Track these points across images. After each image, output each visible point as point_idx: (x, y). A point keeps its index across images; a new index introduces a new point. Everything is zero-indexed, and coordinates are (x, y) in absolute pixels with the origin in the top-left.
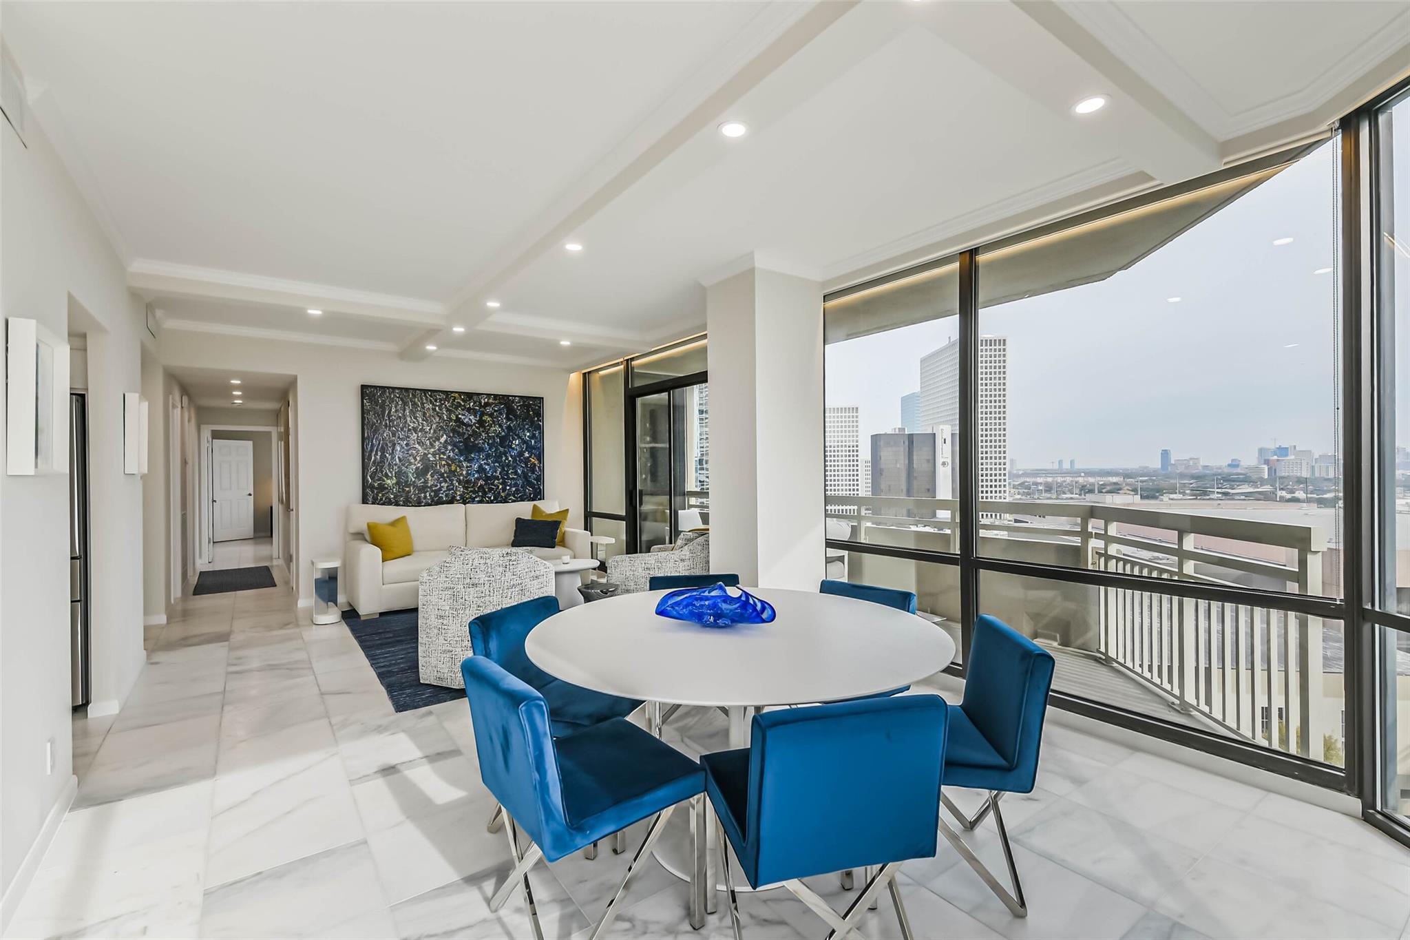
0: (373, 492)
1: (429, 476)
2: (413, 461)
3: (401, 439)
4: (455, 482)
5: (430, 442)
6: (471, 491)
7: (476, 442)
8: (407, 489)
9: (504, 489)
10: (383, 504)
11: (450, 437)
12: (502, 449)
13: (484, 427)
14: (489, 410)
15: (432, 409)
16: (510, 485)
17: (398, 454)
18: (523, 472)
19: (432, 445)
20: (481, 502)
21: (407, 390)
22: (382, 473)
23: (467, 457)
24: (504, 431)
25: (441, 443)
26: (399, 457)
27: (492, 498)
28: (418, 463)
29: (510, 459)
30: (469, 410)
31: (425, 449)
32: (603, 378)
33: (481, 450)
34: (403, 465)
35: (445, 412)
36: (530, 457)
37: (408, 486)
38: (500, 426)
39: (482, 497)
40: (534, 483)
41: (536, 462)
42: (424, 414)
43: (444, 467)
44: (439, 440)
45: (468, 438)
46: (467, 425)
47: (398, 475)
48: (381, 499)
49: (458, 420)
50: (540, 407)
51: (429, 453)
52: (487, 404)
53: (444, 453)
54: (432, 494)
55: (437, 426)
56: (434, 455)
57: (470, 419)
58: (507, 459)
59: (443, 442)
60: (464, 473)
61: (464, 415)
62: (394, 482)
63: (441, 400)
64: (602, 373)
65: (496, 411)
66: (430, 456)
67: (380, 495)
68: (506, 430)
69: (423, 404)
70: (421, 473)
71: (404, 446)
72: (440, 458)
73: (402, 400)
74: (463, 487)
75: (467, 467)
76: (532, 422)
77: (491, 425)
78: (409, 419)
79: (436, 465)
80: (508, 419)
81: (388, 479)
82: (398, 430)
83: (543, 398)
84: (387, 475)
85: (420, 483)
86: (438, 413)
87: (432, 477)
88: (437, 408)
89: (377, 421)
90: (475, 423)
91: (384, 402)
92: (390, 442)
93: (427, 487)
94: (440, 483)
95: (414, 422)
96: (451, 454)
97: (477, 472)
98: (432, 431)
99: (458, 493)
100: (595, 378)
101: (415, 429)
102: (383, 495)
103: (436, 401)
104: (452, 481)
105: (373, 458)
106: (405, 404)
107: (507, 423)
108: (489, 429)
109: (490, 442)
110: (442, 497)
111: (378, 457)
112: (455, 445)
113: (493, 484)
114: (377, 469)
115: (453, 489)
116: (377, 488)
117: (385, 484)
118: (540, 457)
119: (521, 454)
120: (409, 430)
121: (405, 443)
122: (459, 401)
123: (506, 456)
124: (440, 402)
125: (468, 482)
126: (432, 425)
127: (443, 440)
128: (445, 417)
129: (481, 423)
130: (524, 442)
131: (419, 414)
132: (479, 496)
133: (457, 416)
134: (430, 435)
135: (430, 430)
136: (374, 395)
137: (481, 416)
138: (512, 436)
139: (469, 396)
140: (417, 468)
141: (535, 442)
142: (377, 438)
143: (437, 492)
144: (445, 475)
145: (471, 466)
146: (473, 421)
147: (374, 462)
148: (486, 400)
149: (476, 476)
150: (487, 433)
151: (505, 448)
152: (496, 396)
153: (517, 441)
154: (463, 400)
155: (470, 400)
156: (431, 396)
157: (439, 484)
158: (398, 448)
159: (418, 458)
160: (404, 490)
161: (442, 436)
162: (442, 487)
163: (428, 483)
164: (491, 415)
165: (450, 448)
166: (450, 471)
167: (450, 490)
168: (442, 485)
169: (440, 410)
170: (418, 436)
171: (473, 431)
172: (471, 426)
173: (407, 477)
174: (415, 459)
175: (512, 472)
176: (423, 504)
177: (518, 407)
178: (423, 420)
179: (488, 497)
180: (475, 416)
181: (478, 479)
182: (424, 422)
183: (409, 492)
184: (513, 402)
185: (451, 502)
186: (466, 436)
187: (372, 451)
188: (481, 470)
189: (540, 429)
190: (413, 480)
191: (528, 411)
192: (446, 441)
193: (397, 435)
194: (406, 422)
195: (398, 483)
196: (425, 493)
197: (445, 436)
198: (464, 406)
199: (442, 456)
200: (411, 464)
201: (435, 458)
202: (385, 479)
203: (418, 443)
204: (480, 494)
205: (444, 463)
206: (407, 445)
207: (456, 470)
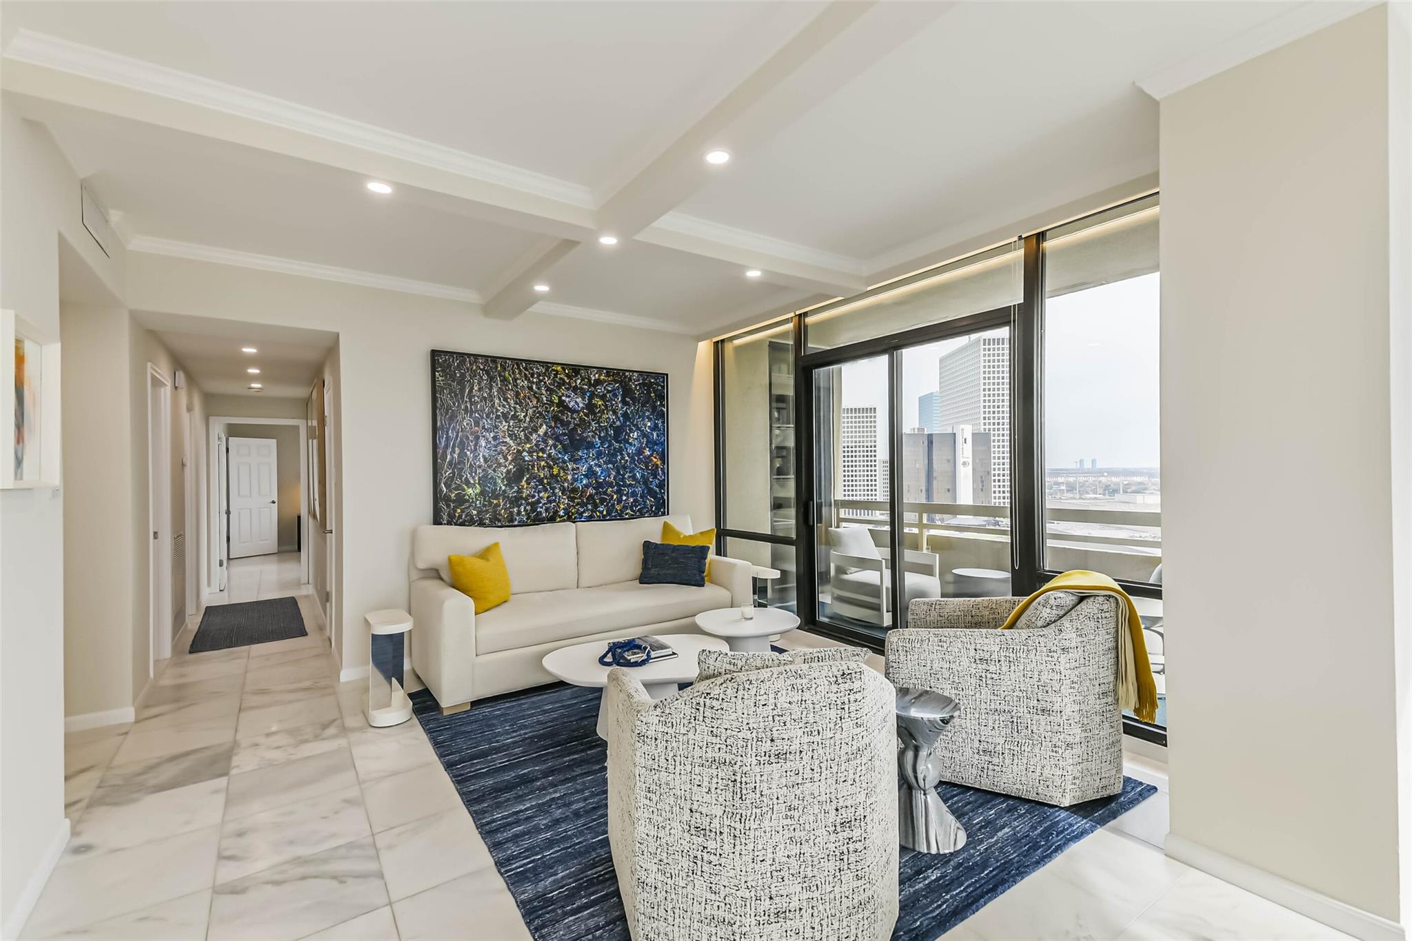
0: (448, 506)
1: (523, 483)
2: (502, 461)
3: (487, 430)
4: (557, 491)
5: (525, 435)
6: (578, 504)
7: (585, 435)
8: (495, 502)
9: (619, 501)
10: (462, 524)
11: (551, 427)
12: (617, 445)
13: (594, 414)
14: (600, 390)
15: (528, 387)
16: (627, 495)
17: (483, 452)
18: (643, 476)
19: (528, 440)
20: (590, 519)
21: (494, 359)
22: (461, 479)
23: (573, 456)
24: (619, 420)
25: (539, 435)
26: (484, 456)
27: (605, 513)
28: (510, 464)
29: (627, 458)
30: (575, 389)
31: (519, 444)
32: (738, 349)
33: (590, 446)
34: (489, 467)
35: (544, 392)
36: (651, 455)
37: (497, 498)
38: (615, 413)
39: (592, 511)
40: (656, 492)
41: (659, 463)
42: (517, 394)
43: (544, 469)
44: (536, 431)
45: (574, 429)
46: (573, 411)
47: (484, 480)
48: (460, 517)
49: (561, 403)
50: (663, 387)
51: (524, 450)
52: (598, 382)
53: (543, 451)
54: (529, 508)
55: (534, 411)
56: (530, 453)
57: (576, 402)
58: (623, 458)
59: (541, 434)
60: (570, 477)
61: (569, 397)
62: (478, 491)
63: (539, 375)
64: (737, 342)
65: (609, 392)
66: (525, 454)
67: (459, 511)
68: (621, 418)
69: (515, 380)
70: (514, 478)
71: (490, 439)
72: (538, 457)
73: (487, 373)
74: (568, 498)
75: (573, 470)
76: (654, 408)
77: (604, 410)
78: (497, 401)
79: (533, 466)
80: (624, 402)
81: (468, 487)
82: (482, 418)
83: (667, 375)
84: (467, 483)
85: (511, 493)
86: (535, 393)
87: (528, 484)
88: (534, 387)
89: (454, 404)
90: (583, 408)
91: (463, 376)
92: (472, 434)
93: (521, 498)
94: (539, 492)
95: (504, 406)
96: (553, 451)
97: (586, 476)
98: (528, 419)
99: (562, 506)
100: (729, 348)
101: (505, 416)
102: (462, 511)
103: (532, 375)
104: (553, 489)
105: (449, 457)
106: (491, 379)
107: (623, 408)
108: (600, 417)
109: (602, 435)
110: (541, 512)
111: (456, 456)
112: (557, 438)
113: (605, 493)
114: (453, 473)
115: (555, 501)
116: (454, 501)
117: (465, 495)
118: (664, 457)
119: (640, 451)
120: (498, 417)
121: (492, 435)
122: (562, 376)
123: (622, 454)
124: (538, 378)
125: (574, 490)
126: (527, 410)
127: (541, 431)
128: (545, 399)
129: (590, 407)
130: (644, 435)
131: (510, 394)
132: (588, 510)
133: (560, 398)
134: (526, 425)
135: (525, 417)
136: (449, 366)
137: (591, 398)
138: (629, 426)
139: (575, 370)
140: (508, 472)
141: (657, 434)
142: (454, 428)
143: (534, 505)
144: (545, 481)
145: (578, 468)
146: (581, 405)
147: (450, 463)
148: (597, 376)
149: (584, 482)
150: (598, 423)
151: (619, 442)
152: (609, 372)
153: (636, 433)
154: (567, 375)
155: (576, 376)
156: (526, 369)
157: (537, 495)
158: (483, 443)
159: (510, 458)
160: (491, 503)
161: (541, 425)
162: (542, 498)
163: (522, 492)
164: (603, 397)
165: (551, 442)
166: (552, 475)
167: (550, 502)
168: (541, 495)
169: (539, 389)
170: (509, 426)
171: (581, 419)
172: (578, 412)
173: (495, 484)
174: (506, 458)
175: (629, 477)
176: (516, 523)
177: (636, 385)
178: (516, 403)
179: (599, 511)
180: (583, 399)
181: (587, 486)
182: (518, 406)
183: (498, 505)
184: (630, 379)
185: (552, 520)
186: (572, 426)
187: (447, 446)
188: (590, 473)
189: (663, 416)
190: (503, 488)
191: (649, 393)
192: (546, 433)
193: (481, 423)
194: (493, 406)
195: (482, 493)
196: (519, 506)
197: (544, 426)
198: (569, 384)
199: (541, 454)
200: (500, 465)
201: (532, 456)
202: (466, 487)
203: (510, 436)
204: (590, 507)
205: (543, 463)
206: (495, 438)
207: (558, 475)
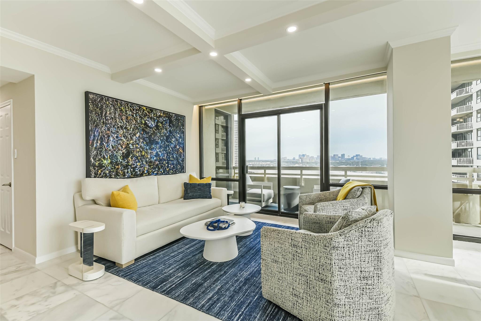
0: (95, 169)
1: (130, 158)
2: (120, 148)
3: (113, 133)
4: (144, 162)
5: (131, 137)
6: (152, 168)
7: (155, 138)
8: (117, 167)
9: (168, 167)
10: (102, 177)
11: (141, 134)
12: (167, 143)
13: (158, 129)
14: (161, 120)
15: (132, 115)
16: (171, 164)
17: (111, 143)
18: (176, 156)
19: (132, 138)
20: (157, 174)
21: (117, 100)
22: (101, 156)
23: (150, 147)
24: (168, 133)
25: (136, 137)
26: (112, 145)
27: (162, 172)
28: (124, 149)
29: (171, 149)
30: (151, 118)
31: (128, 141)
32: (207, 110)
33: (157, 143)
34: (115, 150)
35: (138, 118)
36: (179, 148)
37: (118, 165)
38: (166, 130)
39: (158, 171)
40: (181, 163)
41: (182, 151)
42: (127, 118)
43: (138, 152)
44: (135, 135)
45: (151, 135)
46: (151, 128)
47: (112, 157)
48: (100, 174)
49: (145, 124)
50: (183, 121)
51: (130, 143)
52: (160, 116)
53: (138, 144)
54: (132, 170)
55: (134, 126)
56: (133, 145)
57: (151, 124)
58: (169, 149)
59: (137, 136)
60: (149, 156)
61: (149, 121)
62: (109, 161)
63: (136, 110)
64: (206, 107)
65: (164, 121)
66: (130, 145)
67: (100, 171)
68: (169, 132)
69: (126, 111)
70: (125, 156)
71: (115, 138)
72: (136, 147)
73: (114, 106)
74: (148, 165)
75: (150, 153)
76: (180, 129)
77: (162, 128)
78: (118, 120)
79: (134, 151)
80: (170, 126)
81: (105, 160)
82: (111, 127)
83: (185, 116)
84: (104, 158)
85: (124, 163)
86: (135, 118)
87: (132, 159)
88: (134, 115)
89: (98, 119)
90: (154, 127)
91: (102, 106)
92: (106, 134)
93: (129, 165)
94: (136, 163)
95: (121, 122)
96: (142, 145)
97: (155, 156)
98: (132, 130)
99: (146, 169)
100: (204, 108)
101: (122, 127)
102: (102, 171)
103: (134, 110)
104: (142, 161)
105: (95, 145)
106: (115, 109)
107: (169, 128)
108: (161, 131)
109: (162, 139)
110: (137, 172)
111: (98, 144)
112: (144, 139)
113: (163, 163)
114: (97, 153)
115: (143, 167)
116: (97, 167)
117: (103, 164)
118: (184, 149)
119: (175, 147)
120: (118, 127)
121: (116, 136)
122: (146, 112)
123: (169, 147)
124: (136, 111)
125: (151, 162)
126: (131, 125)
127: (138, 135)
128: (139, 121)
129: (157, 126)
130: (177, 140)
131: (124, 117)
132: (156, 170)
133: (145, 121)
134: (131, 132)
135: (130, 128)
136: (95, 101)
137: (157, 123)
138: (171, 136)
139: (151, 110)
140: (123, 153)
141: (181, 140)
142: (98, 131)
143: (134, 168)
144: (139, 158)
145: (152, 152)
146: (154, 125)
147: (96, 148)
148: (160, 113)
149: (155, 159)
150: (160, 133)
152: (164, 112)
153: (174, 139)
154: (148, 112)
155: (151, 113)
156: (131, 107)
157: (135, 164)
158: (111, 139)
159: (124, 147)
160: (115, 168)
161: (137, 133)
162: (137, 165)
163: (129, 163)
164: (162, 123)
165: (141, 140)
166: (142, 155)
167: (141, 167)
168: (137, 164)
169: (136, 116)
170: (123, 132)
171: (153, 131)
172: (152, 128)
173: (117, 159)
174: (122, 147)
175: (172, 157)
176: (126, 177)
177: (174, 119)
178: (127, 122)
179: (160, 171)
180: (154, 123)
181: (156, 160)
182: (127, 123)
183: (118, 169)
184: (172, 117)
185: (141, 175)
186: (150, 134)
187: (94, 140)
188: (157, 155)
189: (183, 133)
190: (121, 160)
191: (178, 123)
192: (139, 136)
193: (111, 130)
194: (116, 122)
195: (111, 163)
196: (128, 169)
197: (139, 133)
198: (149, 115)
199: (137, 146)
200: (119, 150)
201: (133, 146)
202: (103, 160)
203: (124, 136)
204: (157, 169)
205: (138, 150)
206: (117, 137)
207: (144, 155)
